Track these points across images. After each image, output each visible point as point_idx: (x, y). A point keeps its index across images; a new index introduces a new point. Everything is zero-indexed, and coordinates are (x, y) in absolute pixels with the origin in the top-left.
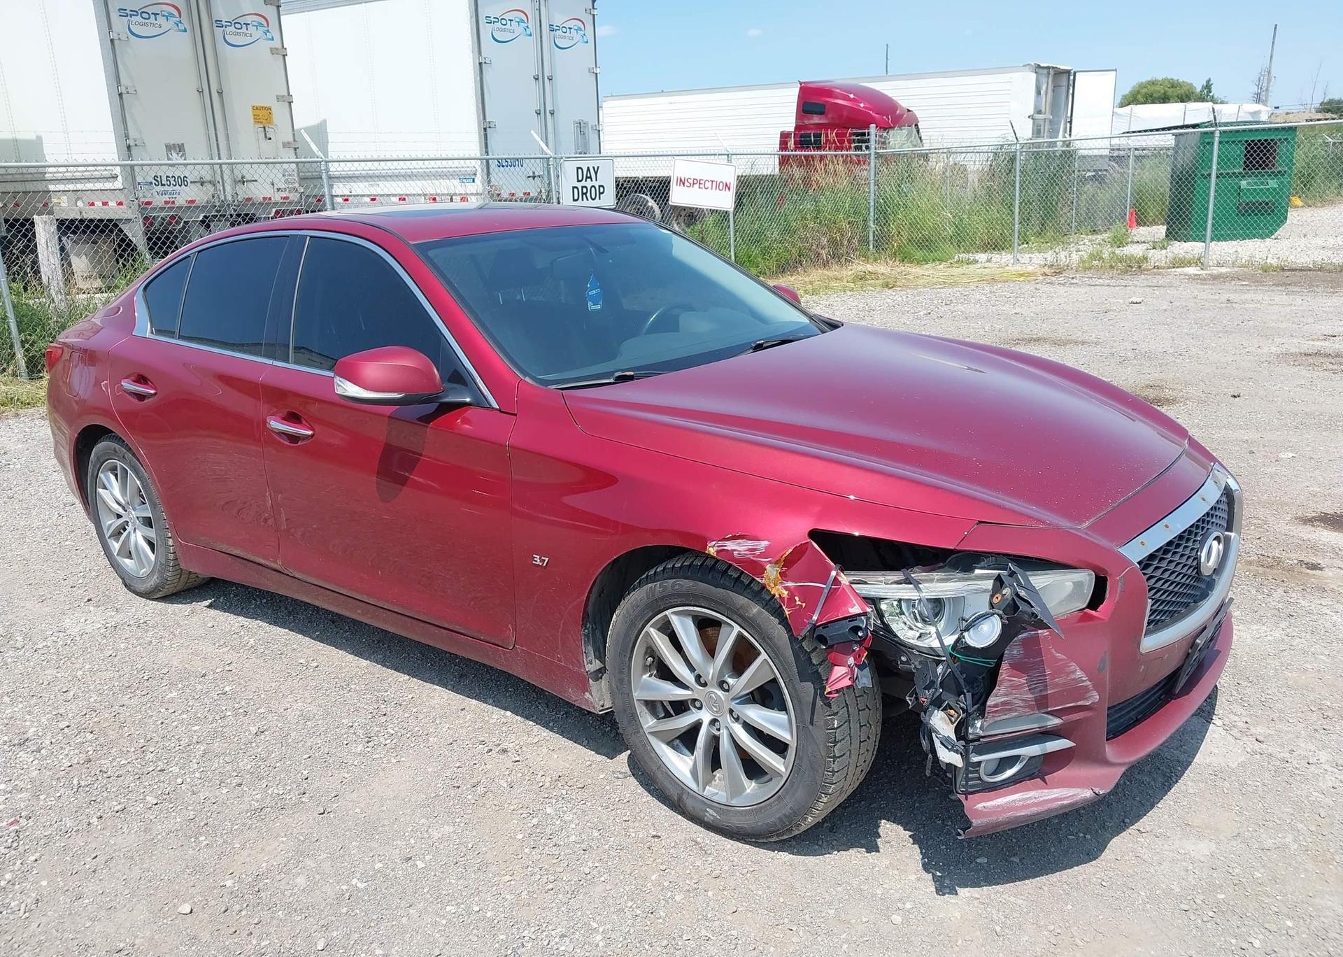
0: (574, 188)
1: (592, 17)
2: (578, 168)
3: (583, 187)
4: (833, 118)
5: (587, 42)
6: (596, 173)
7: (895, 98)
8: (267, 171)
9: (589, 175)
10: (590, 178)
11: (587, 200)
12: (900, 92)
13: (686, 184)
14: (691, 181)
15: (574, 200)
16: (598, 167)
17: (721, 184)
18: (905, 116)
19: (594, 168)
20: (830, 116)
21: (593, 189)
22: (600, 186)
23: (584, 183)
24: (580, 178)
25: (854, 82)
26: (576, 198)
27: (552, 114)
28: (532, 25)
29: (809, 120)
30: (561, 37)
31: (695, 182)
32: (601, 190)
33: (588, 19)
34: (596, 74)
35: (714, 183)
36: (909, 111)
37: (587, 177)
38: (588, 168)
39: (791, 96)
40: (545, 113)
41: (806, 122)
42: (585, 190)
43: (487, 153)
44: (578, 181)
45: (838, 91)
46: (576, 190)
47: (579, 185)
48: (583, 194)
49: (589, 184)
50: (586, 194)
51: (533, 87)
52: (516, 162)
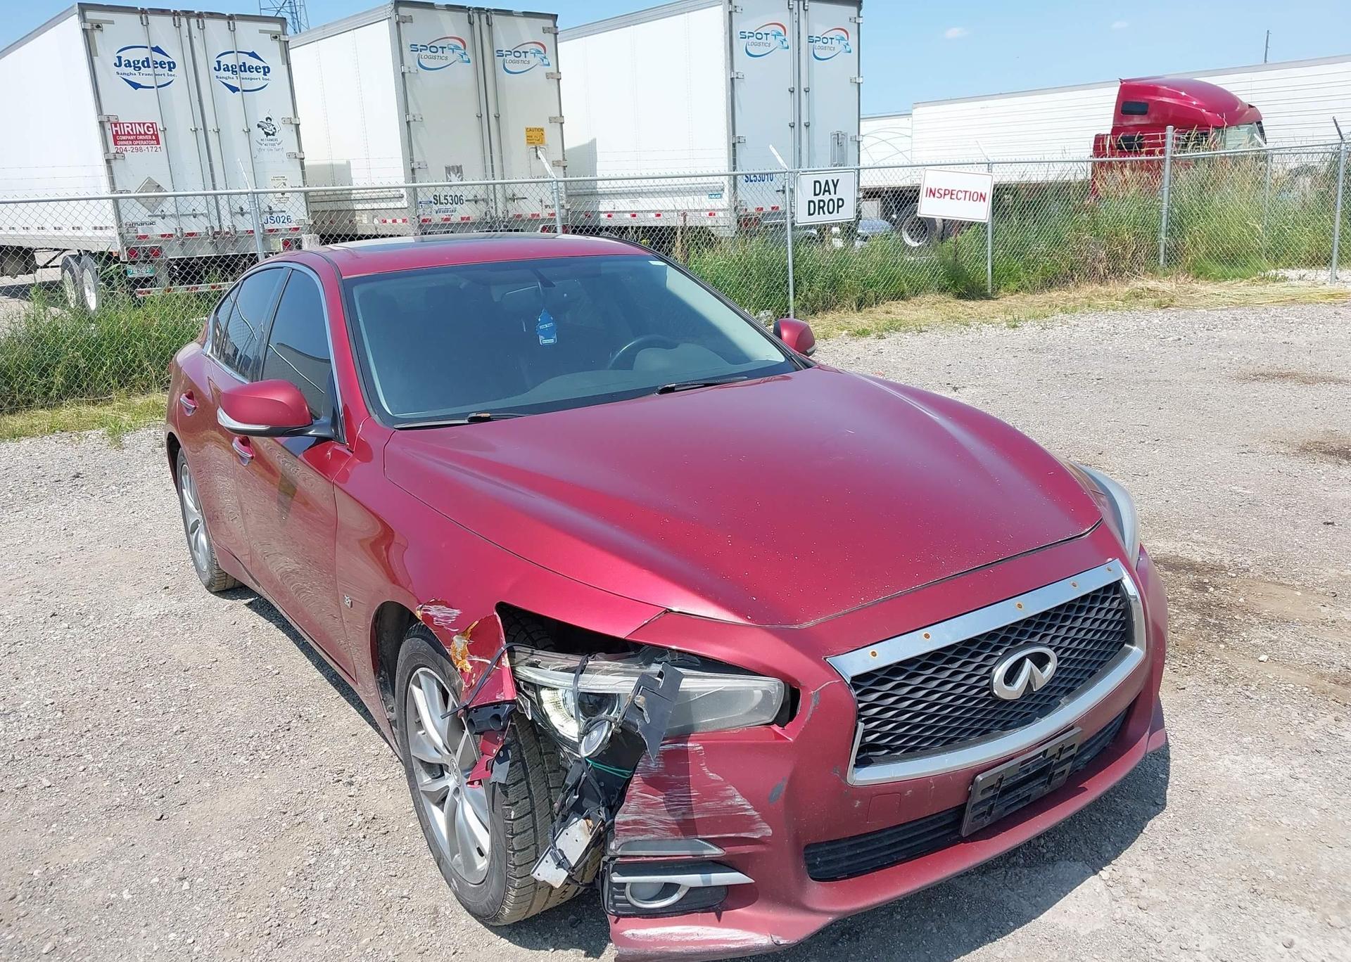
0: (810, 202)
1: (856, 25)
2: (815, 182)
3: (819, 201)
4: (1156, 119)
5: (850, 52)
6: (835, 186)
7: (1235, 94)
8: (537, 190)
9: (827, 189)
10: (829, 191)
11: (824, 213)
13: (937, 195)
14: (942, 192)
15: (810, 214)
16: (838, 180)
17: (976, 195)
18: (1247, 113)
19: (833, 181)
20: (1153, 115)
21: (831, 203)
22: (838, 200)
23: (821, 197)
24: (817, 192)
25: (1187, 77)
26: (812, 212)
27: (807, 126)
28: (790, 38)
29: (1130, 120)
30: (821, 48)
31: (947, 192)
32: (840, 203)
33: (852, 29)
34: (859, 84)
35: (968, 194)
36: (1251, 106)
37: (825, 191)
38: (827, 182)
40: (799, 126)
41: (1125, 123)
42: (822, 204)
43: (735, 169)
44: (815, 195)
45: (1165, 87)
46: (812, 204)
47: (816, 199)
48: (819, 207)
49: (826, 197)
50: (823, 208)
51: (787, 101)
52: (762, 177)
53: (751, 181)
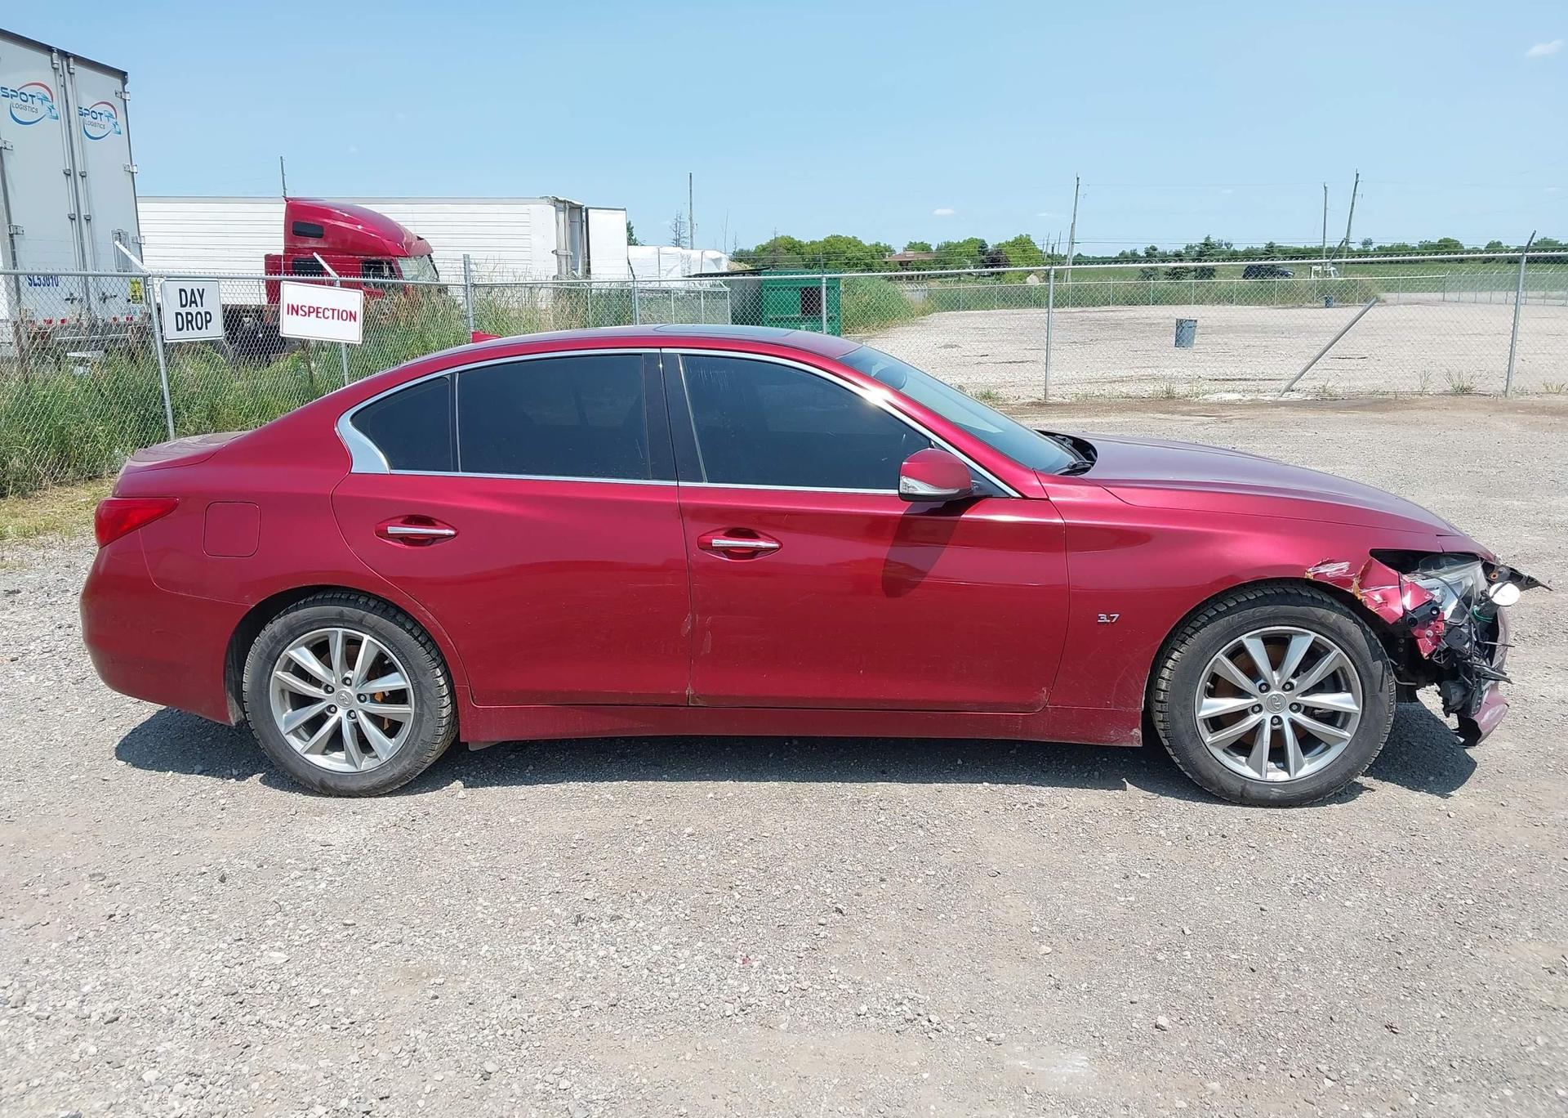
0: (177, 314)
1: (122, 102)
2: (181, 290)
3: (187, 314)
4: (334, 243)
5: (120, 133)
6: (201, 297)
7: (401, 224)
9: (193, 299)
10: (195, 302)
11: (193, 329)
12: (408, 217)
13: (300, 312)
14: (306, 310)
15: (179, 330)
16: (203, 290)
17: (344, 314)
18: (414, 244)
19: (198, 290)
20: (330, 240)
21: (199, 316)
22: (206, 313)
23: (188, 309)
24: (184, 303)
25: (348, 203)
26: (180, 327)
27: (88, 220)
28: (58, 104)
29: (305, 243)
30: (90, 123)
31: (312, 310)
32: (207, 318)
33: (118, 103)
34: (133, 173)
35: (336, 312)
36: (419, 239)
37: (191, 302)
38: (192, 290)
39: (278, 214)
40: (79, 218)
41: (299, 245)
42: (190, 318)
43: (15, 265)
44: (182, 306)
45: (337, 211)
46: (179, 317)
47: (183, 311)
48: (188, 322)
49: (193, 310)
50: (191, 322)
51: (63, 186)
52: (50, 279)
53: (35, 285)
